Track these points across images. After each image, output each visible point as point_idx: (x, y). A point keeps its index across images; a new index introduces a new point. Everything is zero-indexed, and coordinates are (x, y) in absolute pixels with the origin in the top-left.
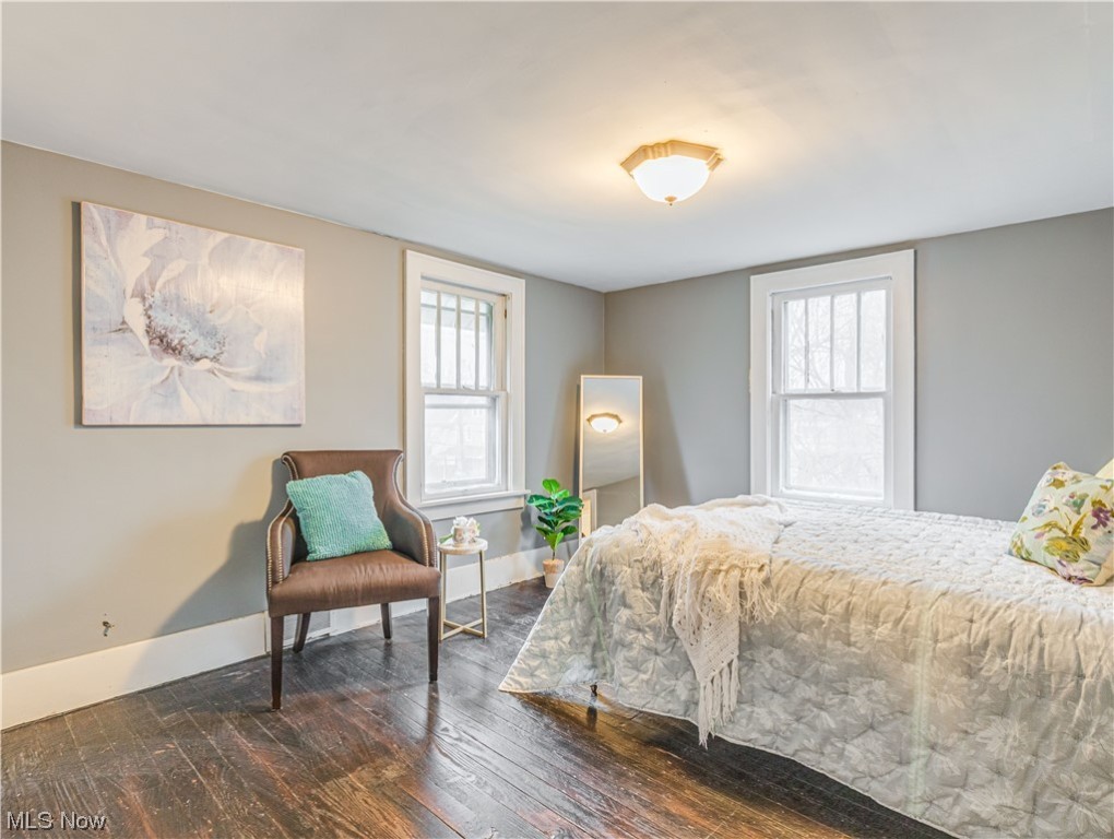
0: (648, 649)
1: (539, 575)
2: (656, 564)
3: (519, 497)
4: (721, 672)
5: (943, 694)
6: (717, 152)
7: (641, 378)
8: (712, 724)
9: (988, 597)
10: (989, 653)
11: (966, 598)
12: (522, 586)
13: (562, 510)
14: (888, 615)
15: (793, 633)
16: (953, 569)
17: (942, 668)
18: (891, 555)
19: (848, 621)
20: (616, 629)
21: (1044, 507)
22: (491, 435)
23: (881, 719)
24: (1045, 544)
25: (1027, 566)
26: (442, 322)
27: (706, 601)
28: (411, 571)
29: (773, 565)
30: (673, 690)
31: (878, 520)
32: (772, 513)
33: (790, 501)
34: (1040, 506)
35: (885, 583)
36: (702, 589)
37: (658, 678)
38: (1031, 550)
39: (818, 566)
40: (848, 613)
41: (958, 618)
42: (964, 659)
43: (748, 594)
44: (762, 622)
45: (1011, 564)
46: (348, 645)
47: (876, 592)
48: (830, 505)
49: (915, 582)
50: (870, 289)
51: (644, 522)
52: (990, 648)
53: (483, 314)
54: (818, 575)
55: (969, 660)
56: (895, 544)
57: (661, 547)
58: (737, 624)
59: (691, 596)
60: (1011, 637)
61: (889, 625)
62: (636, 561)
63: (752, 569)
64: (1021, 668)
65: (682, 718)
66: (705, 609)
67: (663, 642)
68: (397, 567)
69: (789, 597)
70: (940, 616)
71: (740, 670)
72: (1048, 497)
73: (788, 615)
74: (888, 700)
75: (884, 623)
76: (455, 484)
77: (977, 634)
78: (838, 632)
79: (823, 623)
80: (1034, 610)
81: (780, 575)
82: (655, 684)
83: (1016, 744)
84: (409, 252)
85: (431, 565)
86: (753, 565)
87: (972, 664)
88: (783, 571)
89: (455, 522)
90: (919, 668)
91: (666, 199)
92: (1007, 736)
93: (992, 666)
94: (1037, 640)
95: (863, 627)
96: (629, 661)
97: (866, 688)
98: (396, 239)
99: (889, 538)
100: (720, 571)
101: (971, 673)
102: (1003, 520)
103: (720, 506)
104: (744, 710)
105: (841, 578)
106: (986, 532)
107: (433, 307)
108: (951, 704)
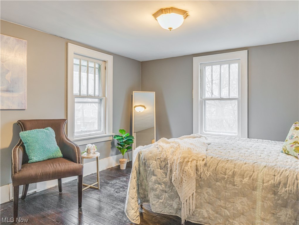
0: (163, 191)
1: (117, 165)
2: (165, 160)
3: (110, 136)
4: (189, 198)
5: (266, 201)
6: (187, 13)
7: (155, 92)
8: (186, 216)
9: (279, 167)
10: (281, 186)
11: (272, 168)
12: (112, 169)
13: (126, 141)
14: (247, 175)
15: (215, 182)
16: (266, 158)
17: (266, 192)
18: (245, 154)
19: (234, 177)
20: (150, 184)
21: (293, 136)
22: (99, 113)
23: (245, 211)
24: (294, 149)
25: (288, 156)
26: (82, 71)
27: (184, 172)
28: (72, 166)
29: (207, 159)
30: (172, 205)
31: (238, 142)
32: (203, 140)
33: (208, 136)
34: (292, 136)
35: (245, 164)
36: (183, 168)
37: (166, 201)
38: (289, 151)
39: (223, 158)
40: (234, 174)
41: (270, 174)
42: (273, 189)
43: (199, 169)
44: (204, 179)
45: (283, 155)
46: (44, 195)
47: (243, 167)
48: (221, 137)
49: (255, 163)
50: (233, 63)
51: (160, 144)
52: (281, 185)
53: (97, 68)
54: (223, 161)
55: (274, 189)
56: (246, 150)
57: (167, 153)
58: (195, 180)
59: (179, 171)
60: (287, 180)
61: (248, 178)
62: (158, 159)
63: (200, 160)
64: (291, 191)
65: (175, 215)
66: (184, 175)
67: (168, 188)
68: (66, 164)
69: (213, 170)
70: (265, 174)
71: (196, 196)
72: (294, 133)
73: (213, 176)
74: (248, 204)
75: (246, 177)
76: (86, 132)
77: (277, 180)
78: (230, 181)
79: (225, 178)
80: (294, 171)
81: (210, 162)
82: (165, 203)
83: (290, 217)
84: (69, 44)
85: (79, 163)
86: (201, 159)
87: (275, 190)
88: (210, 161)
89: (87, 146)
90: (258, 193)
91: (169, 28)
92: (287, 214)
93: (282, 191)
94: (296, 181)
95: (239, 179)
96: (155, 196)
97: (240, 201)
98: (64, 38)
99: (243, 148)
100: (189, 161)
101: (275, 193)
102: (277, 141)
103: (185, 138)
104: (197, 211)
105: (231, 162)
106: (273, 145)
107: (78, 65)
108: (268, 204)
